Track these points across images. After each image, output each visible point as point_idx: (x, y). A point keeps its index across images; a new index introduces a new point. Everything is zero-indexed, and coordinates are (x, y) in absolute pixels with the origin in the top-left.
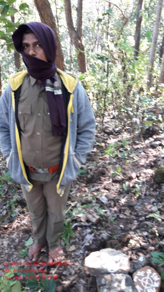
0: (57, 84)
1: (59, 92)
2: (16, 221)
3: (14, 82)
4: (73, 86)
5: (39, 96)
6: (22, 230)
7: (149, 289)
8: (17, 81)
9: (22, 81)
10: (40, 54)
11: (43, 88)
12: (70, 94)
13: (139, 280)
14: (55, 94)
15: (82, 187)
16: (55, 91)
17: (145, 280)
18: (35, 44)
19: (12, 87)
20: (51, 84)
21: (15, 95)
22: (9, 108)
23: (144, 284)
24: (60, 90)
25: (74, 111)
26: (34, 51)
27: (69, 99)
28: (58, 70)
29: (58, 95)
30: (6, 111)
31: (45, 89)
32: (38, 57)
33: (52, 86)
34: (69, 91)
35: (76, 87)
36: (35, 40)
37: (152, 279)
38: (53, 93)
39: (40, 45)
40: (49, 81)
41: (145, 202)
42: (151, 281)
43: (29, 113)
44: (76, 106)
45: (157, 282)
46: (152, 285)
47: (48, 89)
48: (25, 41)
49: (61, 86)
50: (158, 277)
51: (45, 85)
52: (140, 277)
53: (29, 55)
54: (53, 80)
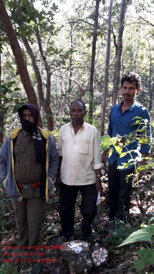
0: (39, 135)
1: (40, 139)
2: (4, 240)
3: (12, 134)
4: (48, 135)
5: (29, 142)
6: (10, 245)
7: (101, 259)
8: (14, 134)
9: (17, 134)
10: (31, 120)
11: (31, 137)
12: (46, 140)
13: (95, 255)
14: (38, 140)
15: (55, 213)
16: (38, 138)
17: (99, 255)
18: (29, 115)
19: (11, 137)
20: (36, 135)
21: (13, 141)
22: (8, 149)
23: (98, 257)
24: (40, 138)
25: (49, 149)
26: (29, 118)
27: (46, 142)
28: (39, 128)
29: (40, 141)
30: (6, 151)
31: (32, 137)
32: (30, 121)
33: (37, 136)
34: (46, 138)
35: (49, 136)
36: (30, 113)
37: (103, 253)
38: (37, 139)
39: (32, 115)
40: (34, 133)
41: (100, 216)
42: (103, 254)
43: (23, 151)
44: (50, 147)
45: (106, 254)
46: (103, 257)
47: (34, 137)
48: (24, 113)
49: (41, 136)
50: (107, 251)
51: (32, 135)
52: (96, 254)
53: (26, 120)
54: (37, 133)
